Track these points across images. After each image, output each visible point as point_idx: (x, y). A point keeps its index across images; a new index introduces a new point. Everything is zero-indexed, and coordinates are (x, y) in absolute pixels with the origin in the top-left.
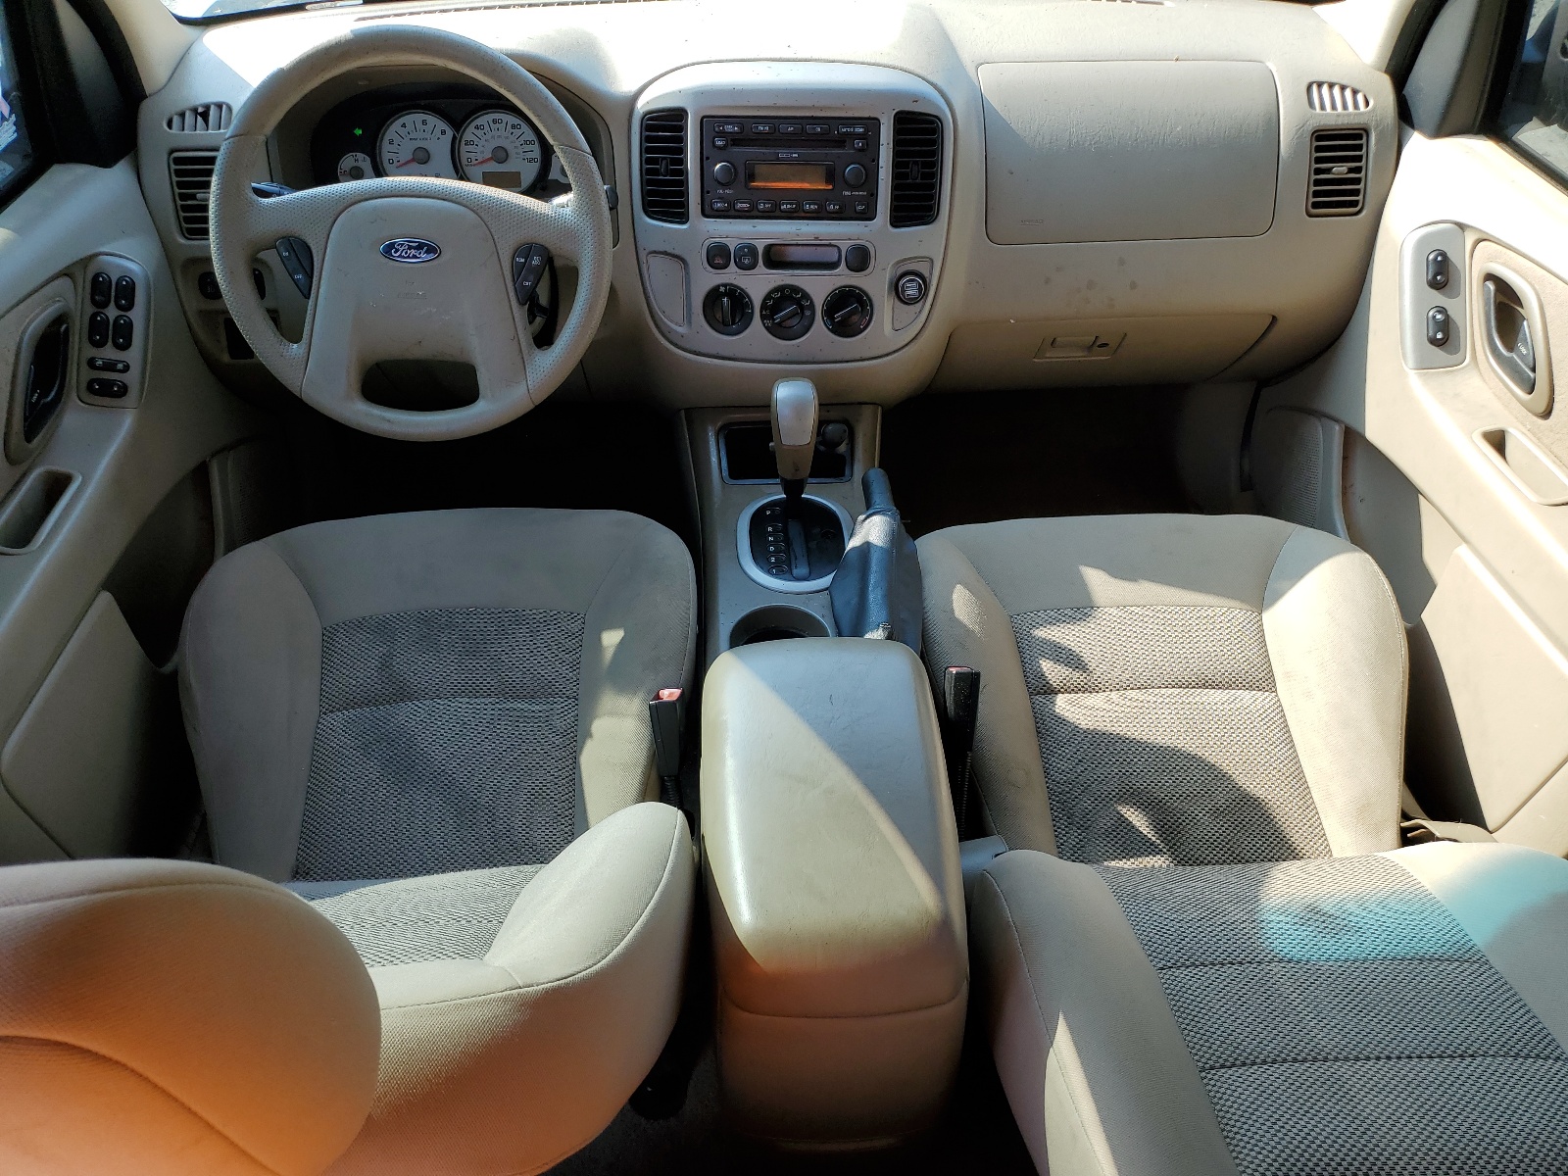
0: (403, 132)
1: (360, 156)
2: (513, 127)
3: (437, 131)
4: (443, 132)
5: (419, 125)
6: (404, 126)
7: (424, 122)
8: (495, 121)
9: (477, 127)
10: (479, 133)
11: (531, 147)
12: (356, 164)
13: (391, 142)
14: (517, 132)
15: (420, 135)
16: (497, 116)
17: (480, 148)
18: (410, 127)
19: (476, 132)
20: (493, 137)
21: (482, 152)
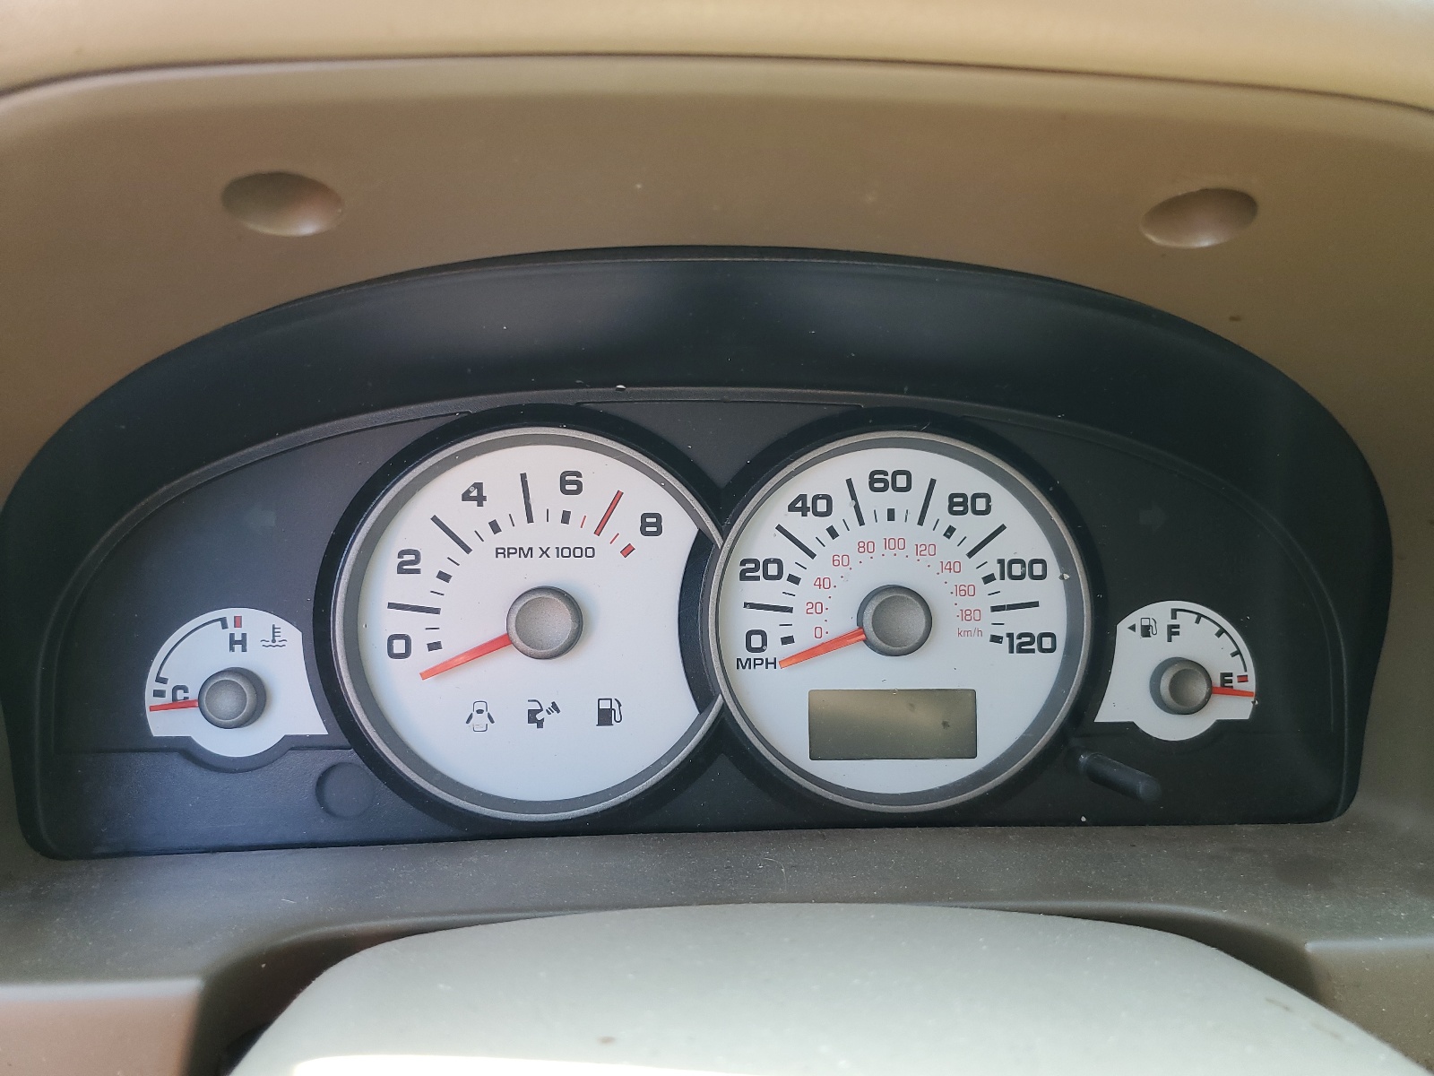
0: (467, 519)
1: (257, 622)
2: (959, 504)
3: (626, 523)
4: (651, 525)
5: (547, 495)
6: (476, 495)
7: (570, 483)
8: (878, 481)
9: (800, 506)
10: (808, 528)
11: (1025, 590)
12: (237, 659)
13: (409, 563)
14: (972, 527)
15: (546, 533)
16: (889, 459)
17: (801, 596)
18: (505, 501)
19: (795, 523)
20: (863, 547)
21: (815, 608)
